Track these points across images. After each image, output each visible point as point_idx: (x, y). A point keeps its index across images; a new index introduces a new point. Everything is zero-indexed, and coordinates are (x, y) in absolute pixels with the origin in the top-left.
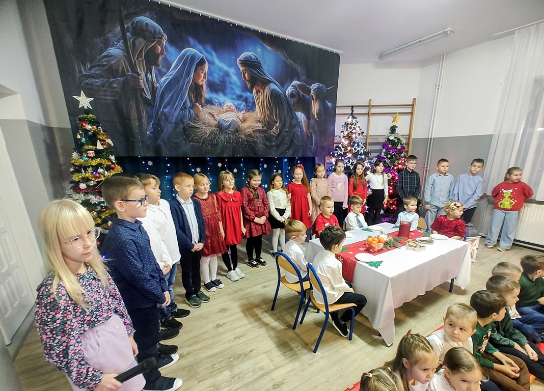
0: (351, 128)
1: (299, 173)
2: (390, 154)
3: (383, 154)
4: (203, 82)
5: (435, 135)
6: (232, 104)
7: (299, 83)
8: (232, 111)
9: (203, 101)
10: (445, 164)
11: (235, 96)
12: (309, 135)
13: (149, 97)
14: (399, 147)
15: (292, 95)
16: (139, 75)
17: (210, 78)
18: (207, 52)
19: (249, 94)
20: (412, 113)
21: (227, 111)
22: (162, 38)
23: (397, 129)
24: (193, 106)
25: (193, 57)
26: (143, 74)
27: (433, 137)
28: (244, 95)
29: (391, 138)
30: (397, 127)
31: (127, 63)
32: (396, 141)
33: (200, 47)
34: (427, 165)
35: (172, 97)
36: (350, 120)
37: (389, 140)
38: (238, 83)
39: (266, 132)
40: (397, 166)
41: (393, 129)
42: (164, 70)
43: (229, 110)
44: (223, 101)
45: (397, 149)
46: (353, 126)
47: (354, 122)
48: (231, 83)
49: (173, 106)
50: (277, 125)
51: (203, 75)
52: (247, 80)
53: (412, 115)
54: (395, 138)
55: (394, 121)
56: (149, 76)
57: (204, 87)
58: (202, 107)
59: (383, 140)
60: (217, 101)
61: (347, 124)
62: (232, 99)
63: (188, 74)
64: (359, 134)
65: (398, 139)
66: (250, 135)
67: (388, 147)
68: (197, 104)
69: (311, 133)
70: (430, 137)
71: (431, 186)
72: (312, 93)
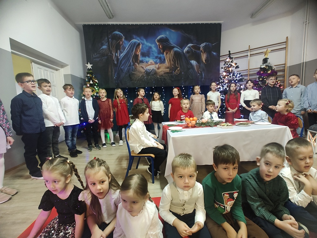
0: (227, 64)
2: (262, 78)
3: (257, 79)
4: (139, 53)
6: (153, 61)
7: (192, 45)
8: (153, 64)
9: (139, 61)
11: (154, 57)
12: (200, 73)
13: (116, 63)
14: (269, 72)
15: (188, 52)
16: (113, 54)
17: (142, 51)
18: (141, 39)
19: (162, 55)
21: (150, 65)
22: (122, 38)
23: (269, 60)
24: (134, 64)
25: (135, 43)
26: (114, 54)
28: (159, 56)
29: (263, 66)
31: (109, 51)
32: (267, 68)
33: (138, 38)
35: (125, 62)
36: (228, 60)
37: (261, 68)
38: (156, 51)
42: (122, 51)
43: (152, 64)
44: (148, 60)
46: (229, 63)
47: (230, 60)
48: (152, 51)
49: (125, 65)
50: (178, 69)
51: (139, 50)
52: (161, 49)
53: (286, 49)
55: (265, 55)
56: (116, 54)
57: (139, 55)
58: (138, 64)
60: (145, 61)
62: (153, 59)
63: (133, 51)
64: (234, 67)
65: (270, 67)
66: (162, 75)
67: (260, 73)
68: (136, 63)
70: (302, 62)
72: (201, 49)
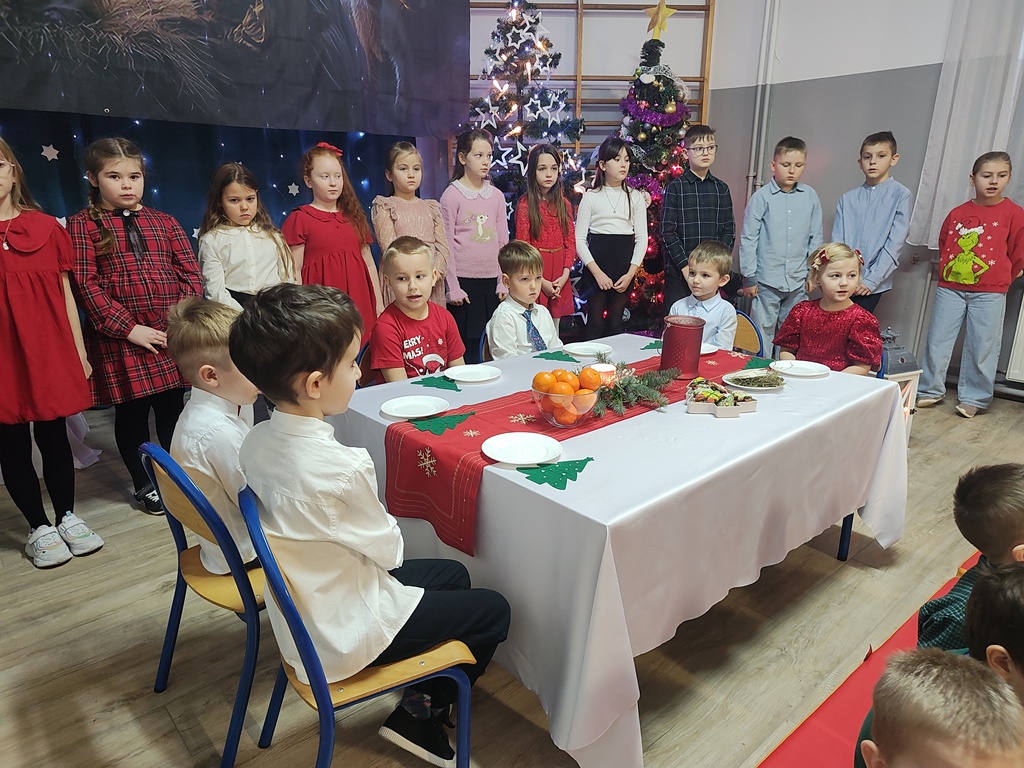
0: (516, 37)
1: (328, 171)
2: (644, 131)
3: (624, 131)
5: (776, 76)
10: (794, 155)
12: (380, 58)
14: (671, 108)
20: (706, 9)
23: (663, 52)
27: (769, 82)
29: (648, 78)
30: (663, 45)
32: (662, 88)
34: (756, 170)
36: (513, 14)
37: (638, 84)
39: (214, 30)
40: (665, 167)
41: (652, 52)
45: (664, 112)
46: (523, 33)
47: (527, 18)
50: (257, 10)
53: (707, 17)
54: (658, 78)
55: (652, 25)
59: (621, 92)
61: (504, 28)
64: (544, 59)
65: (668, 82)
66: (147, 37)
67: (638, 107)
69: (385, 54)
70: (760, 83)
71: (758, 225)
